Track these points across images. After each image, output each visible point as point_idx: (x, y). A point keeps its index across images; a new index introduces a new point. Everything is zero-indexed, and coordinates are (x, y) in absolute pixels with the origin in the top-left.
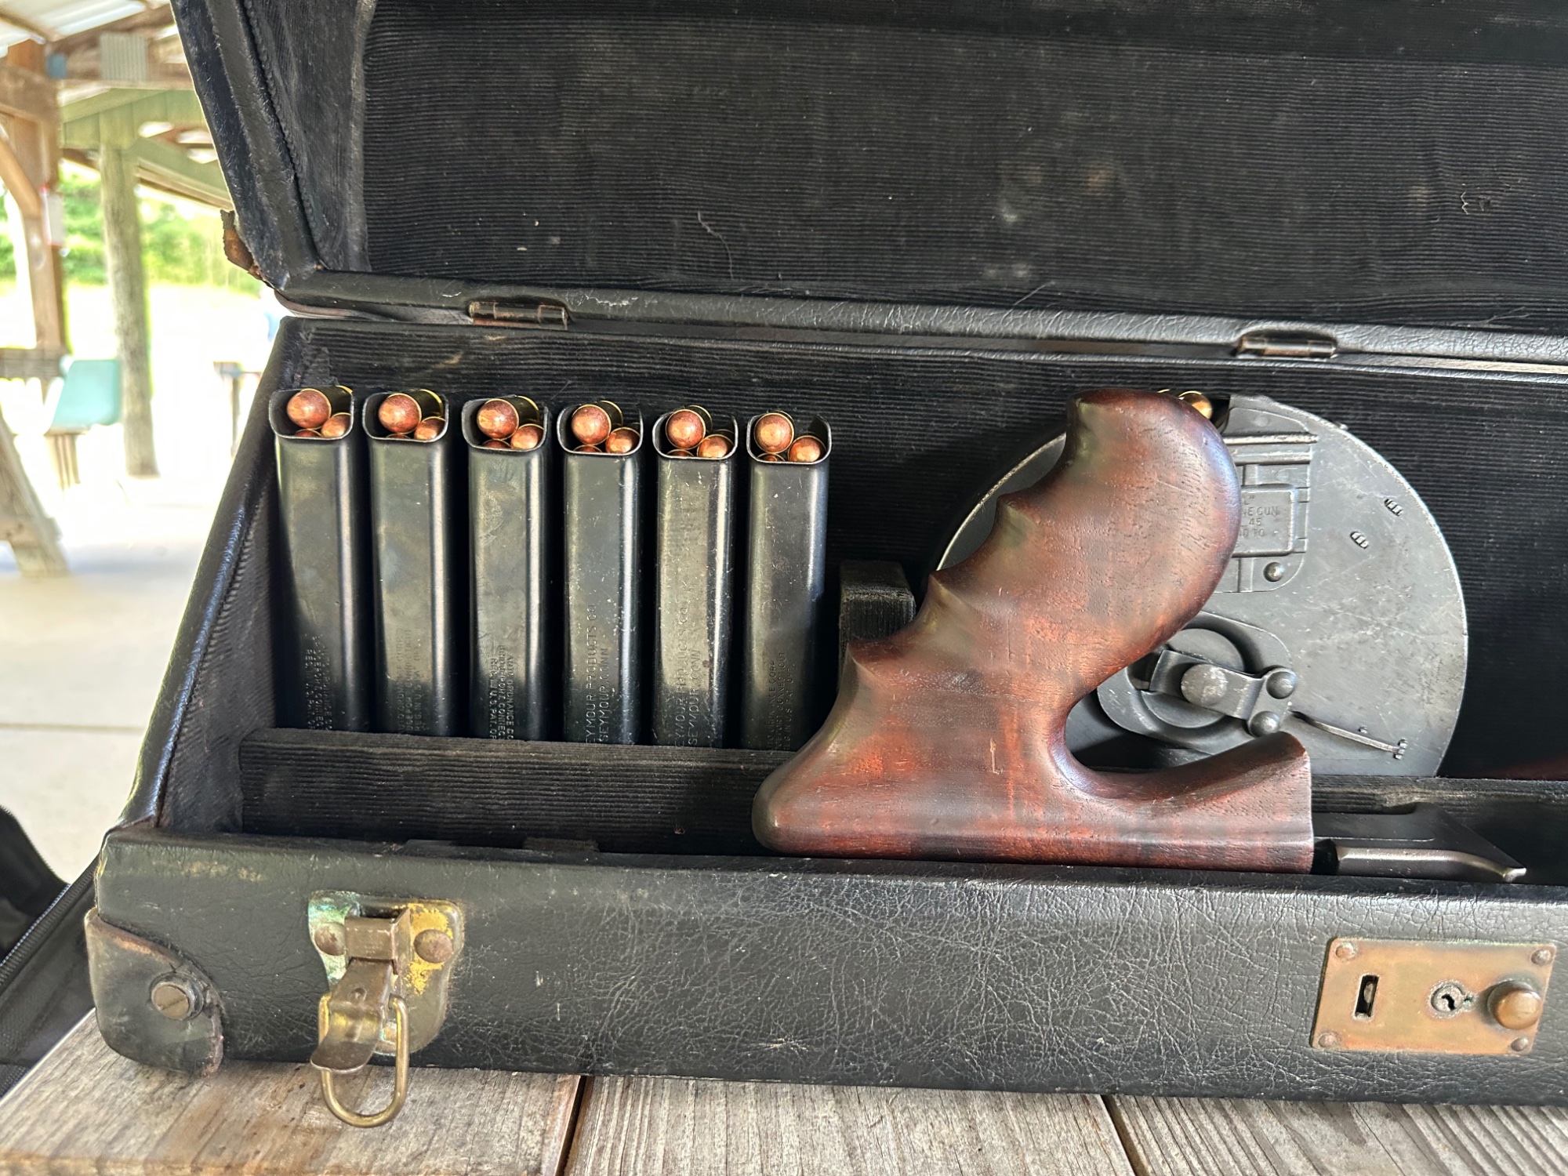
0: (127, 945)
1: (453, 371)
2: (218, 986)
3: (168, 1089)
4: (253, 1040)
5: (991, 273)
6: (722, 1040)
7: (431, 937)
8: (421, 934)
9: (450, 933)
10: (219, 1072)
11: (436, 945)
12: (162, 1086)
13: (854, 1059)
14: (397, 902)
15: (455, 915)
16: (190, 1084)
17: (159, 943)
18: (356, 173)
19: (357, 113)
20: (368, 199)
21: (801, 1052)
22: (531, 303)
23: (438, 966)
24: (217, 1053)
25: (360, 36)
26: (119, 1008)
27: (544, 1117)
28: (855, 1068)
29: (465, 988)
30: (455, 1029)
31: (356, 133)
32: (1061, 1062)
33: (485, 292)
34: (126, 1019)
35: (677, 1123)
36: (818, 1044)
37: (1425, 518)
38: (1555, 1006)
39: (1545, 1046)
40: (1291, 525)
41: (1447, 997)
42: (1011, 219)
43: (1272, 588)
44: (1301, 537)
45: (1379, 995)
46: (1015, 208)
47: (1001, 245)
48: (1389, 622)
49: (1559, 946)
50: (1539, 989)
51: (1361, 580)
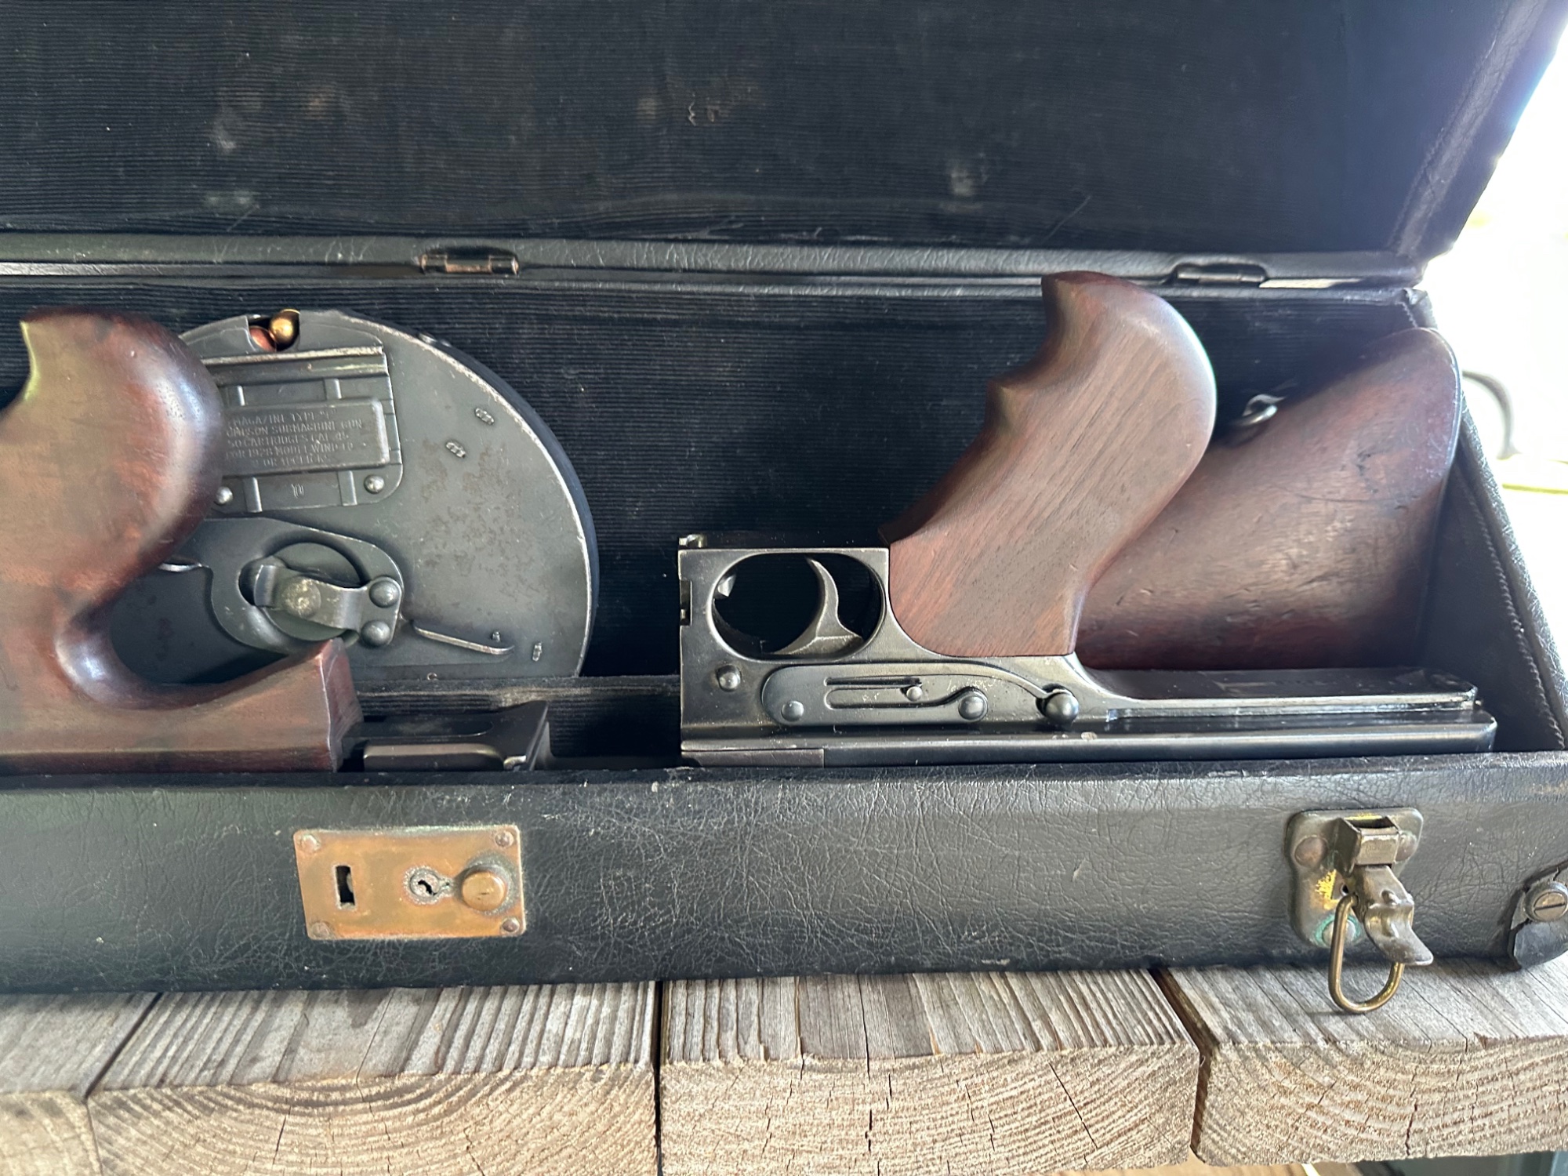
5: (213, 200)
37: (518, 426)
38: (539, 886)
39: (540, 924)
40: (383, 436)
41: (421, 883)
42: (228, 145)
43: (375, 500)
44: (393, 450)
45: (355, 884)
46: (232, 133)
47: (221, 174)
48: (502, 529)
49: (521, 828)
50: (511, 870)
51: (465, 489)
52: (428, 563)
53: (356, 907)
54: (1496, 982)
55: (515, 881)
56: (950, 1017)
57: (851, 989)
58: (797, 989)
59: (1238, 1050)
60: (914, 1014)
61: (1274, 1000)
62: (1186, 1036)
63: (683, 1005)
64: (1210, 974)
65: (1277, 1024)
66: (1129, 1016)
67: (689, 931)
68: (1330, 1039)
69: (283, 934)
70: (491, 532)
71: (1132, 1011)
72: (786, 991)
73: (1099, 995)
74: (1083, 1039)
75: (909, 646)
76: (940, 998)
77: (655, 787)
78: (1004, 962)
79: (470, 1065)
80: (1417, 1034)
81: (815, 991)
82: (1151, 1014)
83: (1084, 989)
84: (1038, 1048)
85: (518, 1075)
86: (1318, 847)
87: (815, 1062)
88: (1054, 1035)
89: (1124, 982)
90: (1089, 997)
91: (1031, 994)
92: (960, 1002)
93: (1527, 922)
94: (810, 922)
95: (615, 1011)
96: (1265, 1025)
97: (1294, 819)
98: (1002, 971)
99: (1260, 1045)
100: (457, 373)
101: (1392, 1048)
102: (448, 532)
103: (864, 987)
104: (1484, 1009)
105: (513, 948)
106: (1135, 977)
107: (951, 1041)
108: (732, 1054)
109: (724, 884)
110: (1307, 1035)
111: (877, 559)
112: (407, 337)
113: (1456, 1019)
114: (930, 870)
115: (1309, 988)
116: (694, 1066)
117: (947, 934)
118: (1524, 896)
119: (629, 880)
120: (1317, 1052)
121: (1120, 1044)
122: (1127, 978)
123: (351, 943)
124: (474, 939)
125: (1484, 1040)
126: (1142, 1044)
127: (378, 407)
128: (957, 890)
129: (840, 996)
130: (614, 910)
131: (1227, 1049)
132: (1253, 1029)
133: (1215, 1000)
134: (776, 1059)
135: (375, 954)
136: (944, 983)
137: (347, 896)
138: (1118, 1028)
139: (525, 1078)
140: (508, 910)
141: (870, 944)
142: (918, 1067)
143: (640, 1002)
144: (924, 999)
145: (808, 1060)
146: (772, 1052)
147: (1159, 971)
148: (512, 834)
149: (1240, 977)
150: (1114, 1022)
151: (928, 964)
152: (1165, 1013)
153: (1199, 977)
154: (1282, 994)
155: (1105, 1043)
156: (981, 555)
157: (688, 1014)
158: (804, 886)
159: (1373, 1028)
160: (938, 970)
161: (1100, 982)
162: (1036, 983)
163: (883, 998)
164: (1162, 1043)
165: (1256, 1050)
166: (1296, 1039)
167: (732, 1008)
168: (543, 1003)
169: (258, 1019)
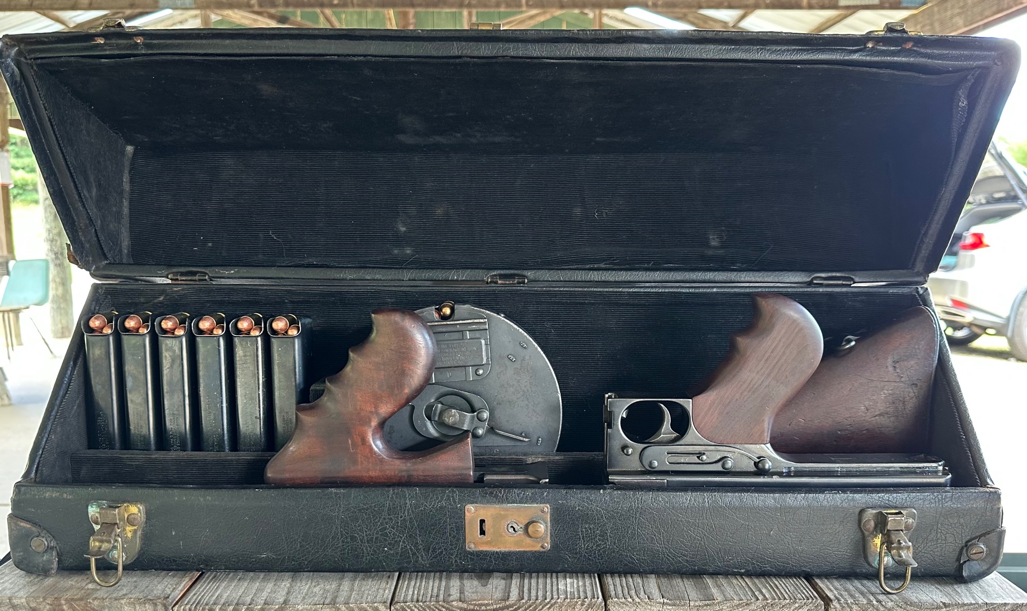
0: (22, 524)
1: (161, 303)
2: (56, 540)
3: (36, 580)
4: (69, 561)
5: (396, 252)
6: (244, 555)
7: (132, 516)
8: (128, 516)
9: (139, 514)
10: (57, 573)
11: (134, 519)
13: (294, 560)
14: (120, 503)
15: (141, 508)
16: (45, 578)
17: (35, 524)
18: (126, 220)
19: (126, 195)
20: (131, 231)
21: (273, 558)
22: (194, 273)
23: (136, 528)
24: (55, 565)
25: (127, 163)
26: (19, 550)
28: (294, 564)
29: (147, 537)
30: (144, 553)
31: (126, 203)
32: (372, 559)
33: (175, 270)
34: (22, 553)
36: (279, 555)
37: (537, 349)
38: (556, 530)
39: (555, 546)
40: (484, 353)
41: (512, 527)
42: (403, 229)
43: (479, 378)
44: (488, 358)
45: (487, 527)
46: (405, 225)
47: (400, 240)
48: (528, 390)
49: (550, 506)
50: (546, 523)
51: (514, 374)
52: (497, 404)
53: (485, 537)
54: (956, 586)
55: (547, 527)
56: (721, 590)
57: (679, 580)
58: (657, 578)
59: (840, 603)
60: (707, 587)
61: (857, 589)
62: (819, 598)
63: (612, 582)
64: (830, 580)
65: (857, 596)
66: (795, 591)
67: (614, 552)
68: (879, 601)
69: (456, 548)
70: (523, 391)
71: (796, 589)
72: (652, 579)
73: (783, 585)
74: (776, 597)
75: (701, 439)
76: (716, 584)
77: (601, 491)
78: (743, 571)
79: (533, 598)
80: (916, 601)
81: (664, 581)
82: (804, 591)
83: (777, 583)
84: (758, 599)
85: (553, 601)
86: (872, 523)
87: (668, 601)
88: (764, 596)
89: (794, 581)
90: (778, 585)
91: (755, 584)
92: (725, 585)
93: (968, 560)
94: (662, 550)
95: (584, 584)
96: (852, 596)
97: (862, 512)
98: (741, 575)
99: (849, 602)
100: (514, 328)
101: (905, 606)
102: (506, 391)
103: (686, 581)
104: (947, 595)
105: (544, 556)
106: (798, 579)
107: (722, 596)
108: (635, 597)
109: (628, 533)
110: (869, 600)
111: (688, 404)
112: (495, 315)
113: (934, 597)
114: (712, 529)
115: (871, 585)
116: (621, 601)
117: (718, 558)
118: (965, 548)
119: (590, 529)
120: (873, 605)
121: (791, 599)
122: (795, 580)
123: (481, 552)
124: (529, 552)
125: (944, 604)
126: (800, 599)
127: (483, 342)
128: (723, 538)
129: (675, 582)
130: (584, 541)
131: (835, 603)
132: (847, 597)
133: (832, 588)
134: (653, 599)
135: (491, 557)
136: (717, 579)
137: (483, 532)
138: (790, 595)
139: (555, 603)
140: (543, 539)
141: (687, 560)
142: (709, 605)
143: (593, 580)
144: (710, 584)
145: (665, 601)
146: (651, 597)
147: (809, 577)
148: (547, 508)
149: (843, 581)
150: (789, 593)
151: (711, 570)
152: (810, 591)
153: (826, 581)
154: (861, 587)
155: (785, 599)
157: (614, 585)
158: (660, 535)
159: (897, 598)
160: (714, 574)
161: (784, 581)
162: (756, 580)
163: (693, 583)
164: (808, 599)
165: (847, 604)
166: (864, 600)
167: (632, 584)
168: (554, 580)
169: (443, 583)
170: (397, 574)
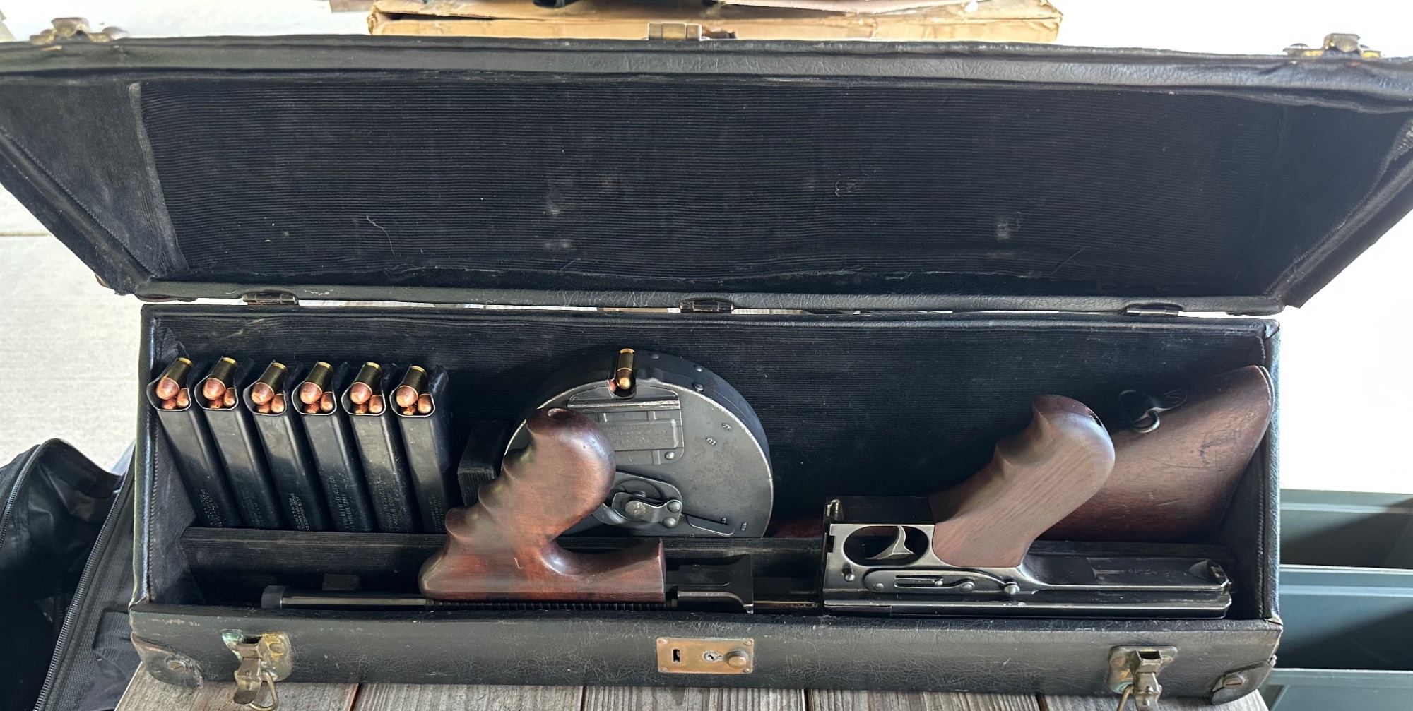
0: (151, 649)
1: (239, 337)
2: (194, 660)
3: (184, 695)
4: (214, 676)
5: (548, 245)
7: (275, 645)
8: (272, 645)
9: (283, 644)
10: (204, 687)
11: (280, 647)
12: (182, 694)
14: (258, 634)
15: (284, 638)
16: (193, 692)
17: (165, 646)
18: (159, 200)
19: (149, 160)
20: (171, 213)
22: (277, 294)
23: (283, 654)
24: (201, 681)
25: (136, 109)
26: (154, 667)
27: (340, 702)
28: (468, 680)
29: (296, 659)
30: (298, 672)
31: (152, 171)
32: (555, 677)
33: (251, 289)
34: (159, 672)
35: (397, 700)
36: (451, 673)
37: (744, 431)
38: (760, 658)
39: (758, 670)
40: (675, 437)
41: (710, 656)
42: (555, 212)
43: (670, 462)
44: (681, 441)
45: (680, 655)
46: (557, 204)
47: (552, 230)
48: (731, 475)
49: (754, 640)
50: (749, 653)
51: (714, 458)
52: (693, 490)
53: (680, 663)
55: (750, 657)
57: (893, 696)
58: (869, 696)
63: (818, 704)
64: (1063, 698)
67: (824, 676)
69: (647, 670)
70: (726, 476)
72: (864, 697)
75: (937, 561)
76: (934, 704)
77: (814, 627)
78: (965, 691)
81: (877, 697)
83: (1001, 703)
86: (1123, 661)
89: (1020, 701)
91: (976, 702)
92: (943, 707)
93: (1223, 688)
94: (879, 675)
95: (789, 702)
97: (1115, 648)
98: (963, 693)
100: (715, 408)
102: (704, 476)
103: (899, 696)
105: (746, 676)
106: (1027, 698)
111: (928, 529)
112: (690, 391)
117: (942, 681)
118: (1223, 679)
119: (800, 659)
122: (1023, 698)
123: (676, 674)
124: (729, 675)
127: (673, 422)
128: (948, 666)
129: (888, 700)
130: (791, 668)
135: (686, 677)
136: (936, 696)
137: (676, 658)
140: (746, 667)
141: (905, 683)
143: (799, 699)
144: (926, 705)
147: (1039, 695)
148: (751, 642)
149: (1079, 702)
151: (930, 690)
153: (1057, 701)
156: (980, 530)
157: (821, 707)
160: (935, 690)
161: (1010, 700)
162: (979, 698)
163: (908, 704)
167: (840, 704)
168: (756, 694)
169: (634, 697)
170: (581, 688)
